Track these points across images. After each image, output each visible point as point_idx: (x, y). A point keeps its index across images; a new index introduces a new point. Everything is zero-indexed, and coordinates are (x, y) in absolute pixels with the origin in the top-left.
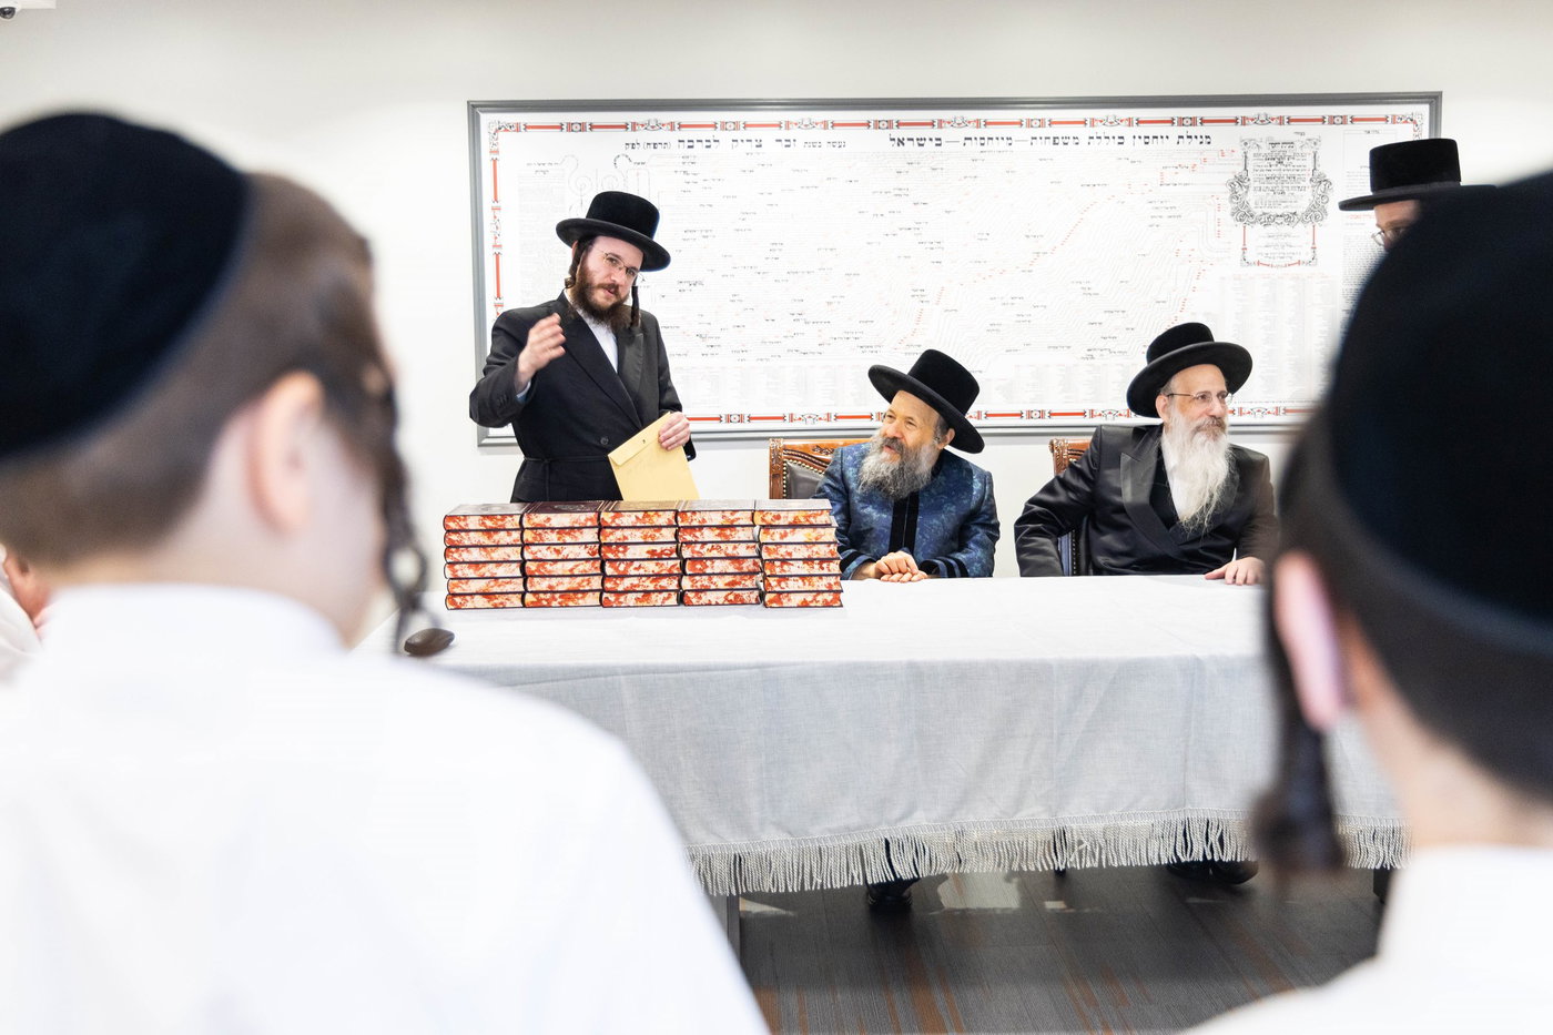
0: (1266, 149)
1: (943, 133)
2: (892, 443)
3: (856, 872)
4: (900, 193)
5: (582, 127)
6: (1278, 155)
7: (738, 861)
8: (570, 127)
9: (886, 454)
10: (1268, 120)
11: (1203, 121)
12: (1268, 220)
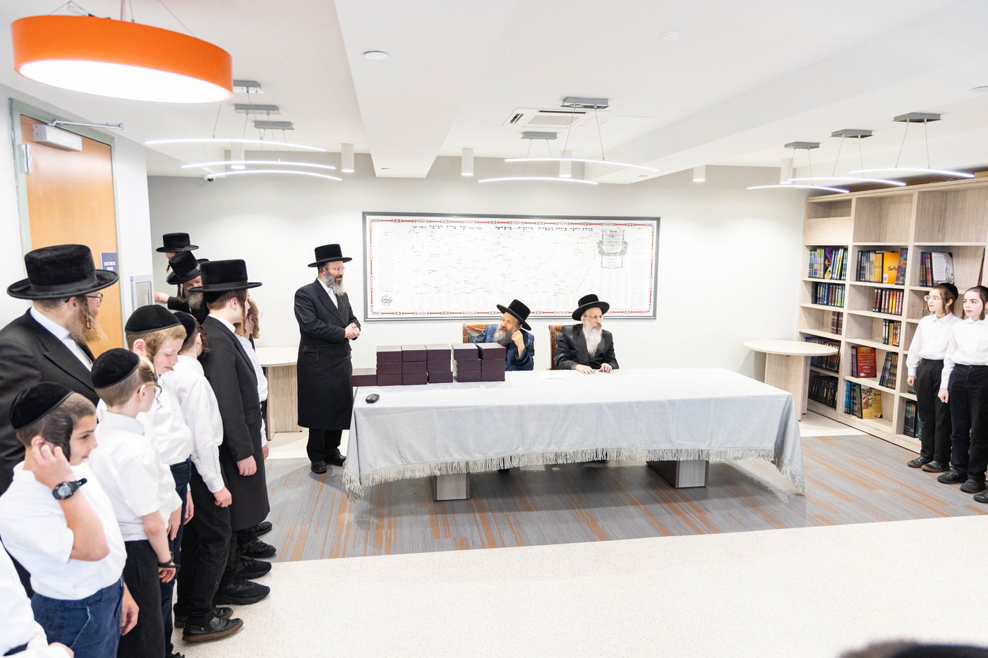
0: (609, 233)
1: (513, 226)
2: (504, 328)
3: (502, 465)
4: (498, 244)
5: (399, 221)
6: (612, 235)
7: (467, 463)
8: (395, 221)
9: (501, 332)
10: (609, 224)
11: (590, 224)
12: (609, 254)
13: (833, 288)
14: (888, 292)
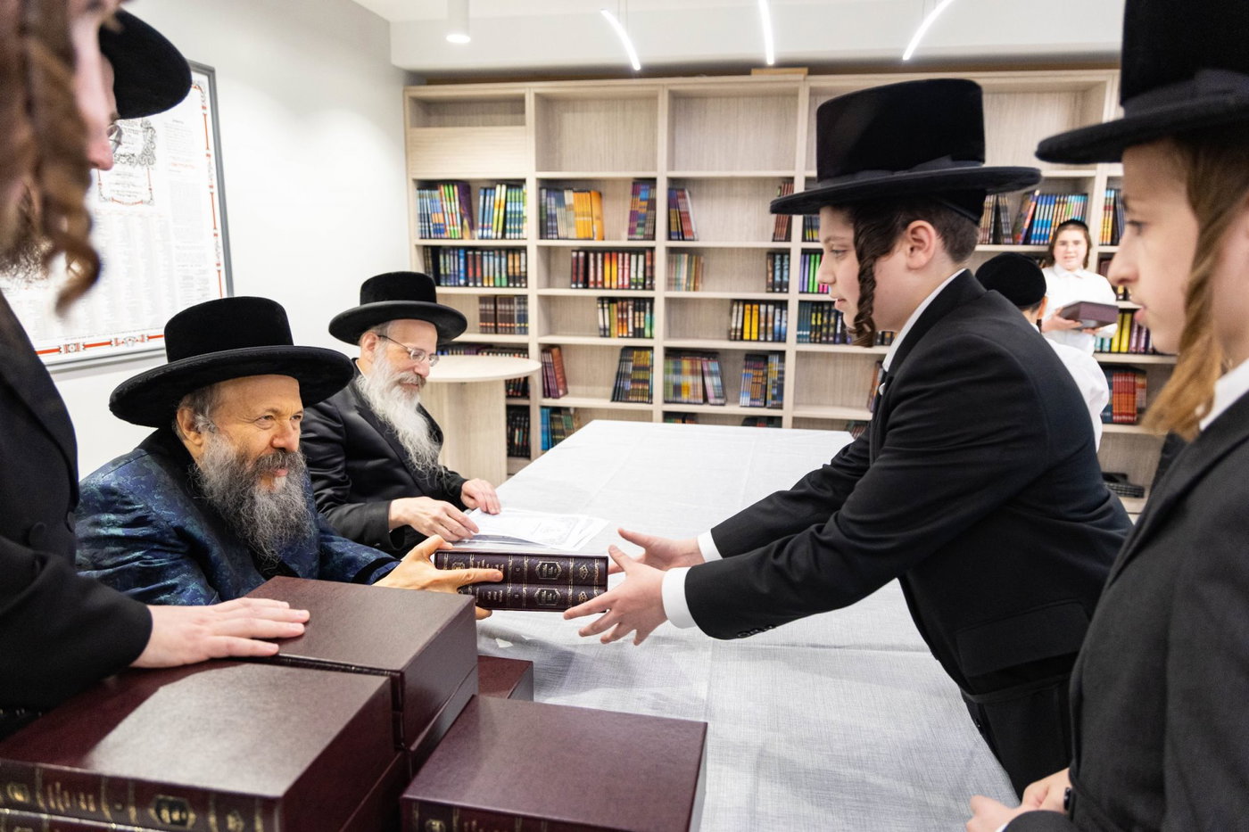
13: (474, 256)
14: (599, 256)
